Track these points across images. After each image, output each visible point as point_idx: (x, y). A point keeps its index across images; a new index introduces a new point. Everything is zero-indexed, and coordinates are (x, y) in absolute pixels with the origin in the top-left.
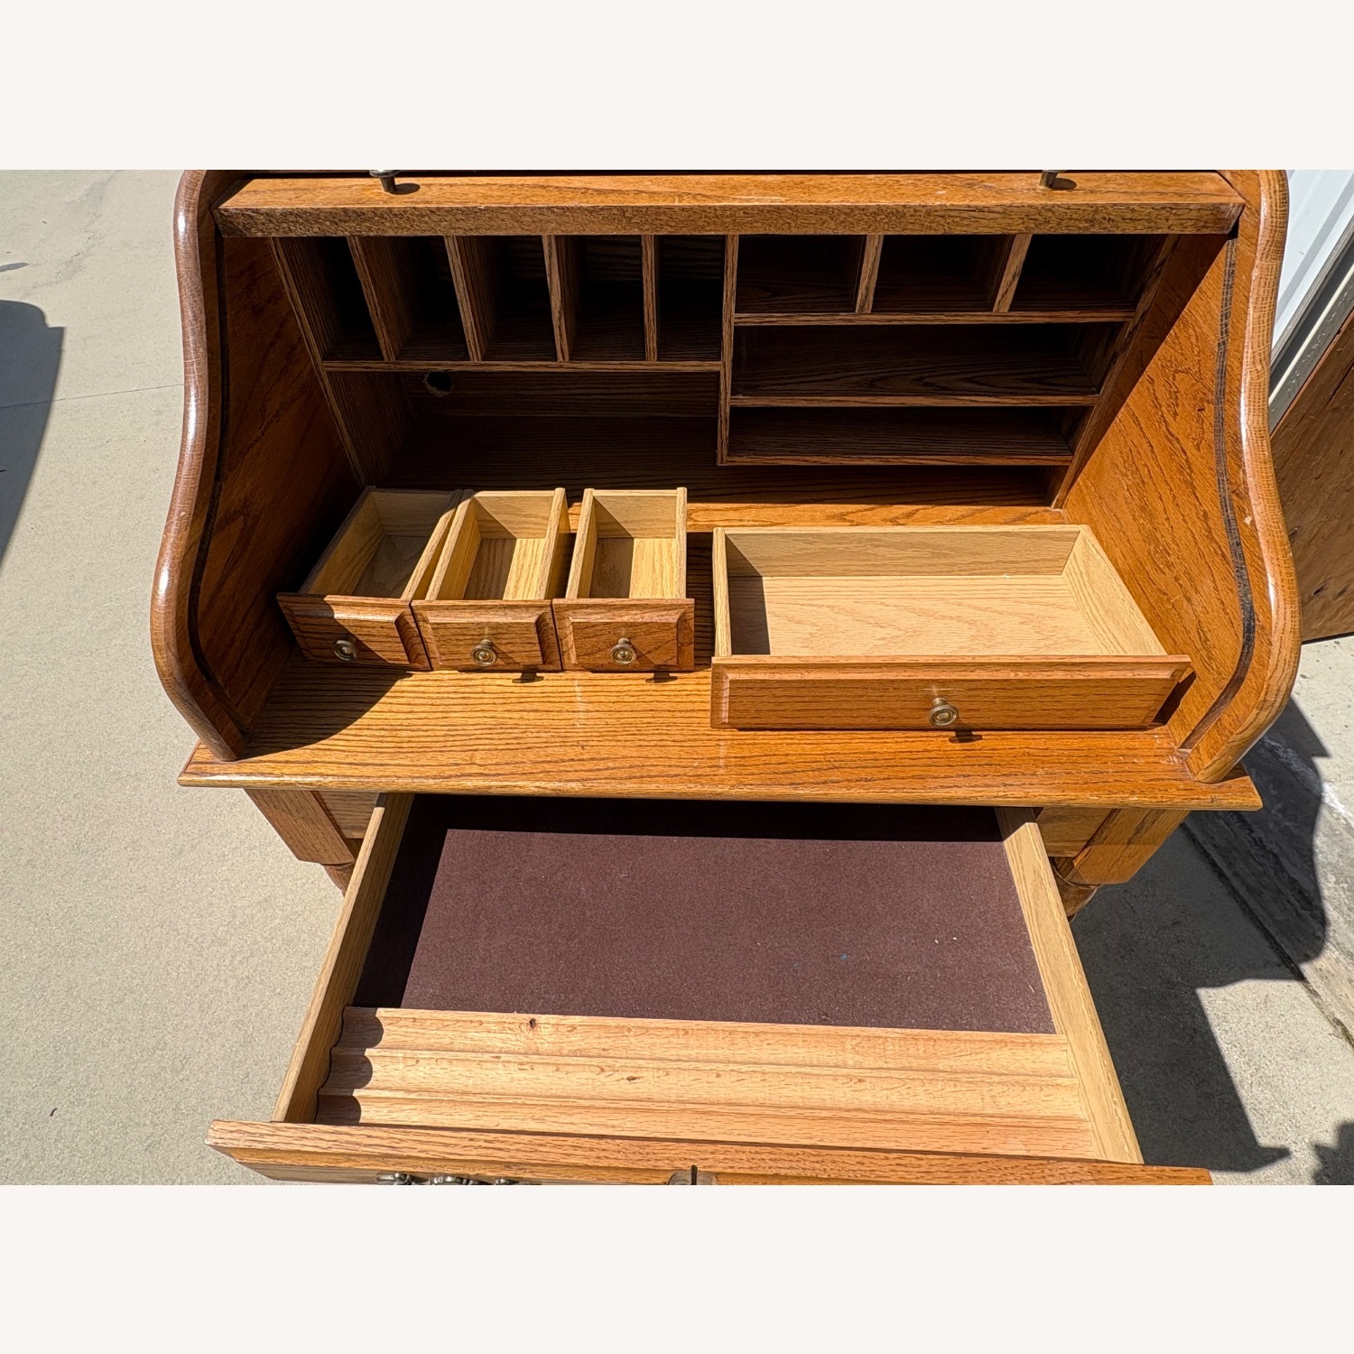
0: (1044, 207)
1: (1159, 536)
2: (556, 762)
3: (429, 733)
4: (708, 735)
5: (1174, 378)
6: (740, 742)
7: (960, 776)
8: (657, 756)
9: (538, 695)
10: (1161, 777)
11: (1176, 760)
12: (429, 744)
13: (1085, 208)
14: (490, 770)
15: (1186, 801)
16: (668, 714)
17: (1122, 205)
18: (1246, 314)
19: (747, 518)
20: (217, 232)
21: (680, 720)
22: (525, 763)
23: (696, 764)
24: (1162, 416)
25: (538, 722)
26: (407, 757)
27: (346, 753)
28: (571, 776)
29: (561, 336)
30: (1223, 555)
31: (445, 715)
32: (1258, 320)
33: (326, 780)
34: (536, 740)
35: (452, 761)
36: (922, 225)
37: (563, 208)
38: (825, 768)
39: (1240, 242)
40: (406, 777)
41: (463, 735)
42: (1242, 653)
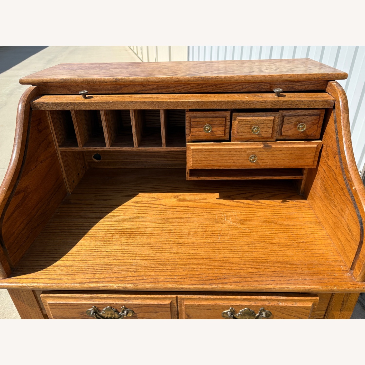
0: (277, 101)
1: (331, 197)
2: (125, 277)
3: (80, 268)
4: (180, 267)
5: (326, 149)
6: (192, 269)
7: (271, 280)
8: (161, 275)
9: (120, 254)
10: (344, 280)
11: (349, 274)
12: (79, 272)
13: (289, 101)
14: (100, 280)
15: (354, 289)
16: (166, 260)
17: (299, 100)
18: (341, 128)
19: (197, 197)
20: (31, 108)
21: (170, 262)
22: (113, 278)
23: (176, 277)
24: (325, 161)
25: (119, 264)
26: (70, 276)
27: (48, 275)
28: (130, 282)
29: (135, 139)
30: (349, 200)
31: (86, 261)
32: (345, 130)
33: (39, 285)
34: (118, 270)
35: (87, 277)
36: (242, 106)
37: (135, 102)
38: (222, 278)
39: (336, 110)
40: (69, 283)
41: (92, 268)
42: (361, 232)
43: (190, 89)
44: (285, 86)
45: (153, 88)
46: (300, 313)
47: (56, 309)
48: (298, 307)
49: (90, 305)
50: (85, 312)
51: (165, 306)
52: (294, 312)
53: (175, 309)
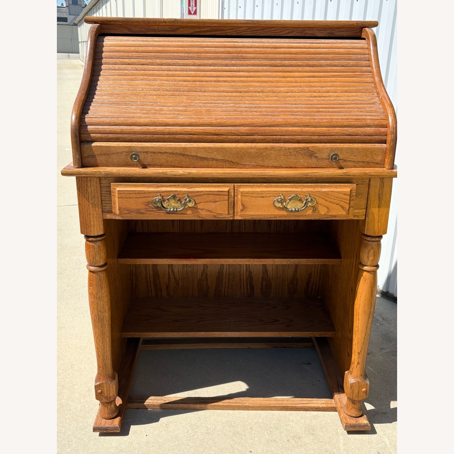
43: (241, 32)
44: (325, 31)
45: (208, 30)
46: (341, 200)
47: (124, 198)
48: (338, 192)
49: (156, 193)
50: (150, 202)
51: (224, 194)
52: (335, 198)
53: (231, 199)
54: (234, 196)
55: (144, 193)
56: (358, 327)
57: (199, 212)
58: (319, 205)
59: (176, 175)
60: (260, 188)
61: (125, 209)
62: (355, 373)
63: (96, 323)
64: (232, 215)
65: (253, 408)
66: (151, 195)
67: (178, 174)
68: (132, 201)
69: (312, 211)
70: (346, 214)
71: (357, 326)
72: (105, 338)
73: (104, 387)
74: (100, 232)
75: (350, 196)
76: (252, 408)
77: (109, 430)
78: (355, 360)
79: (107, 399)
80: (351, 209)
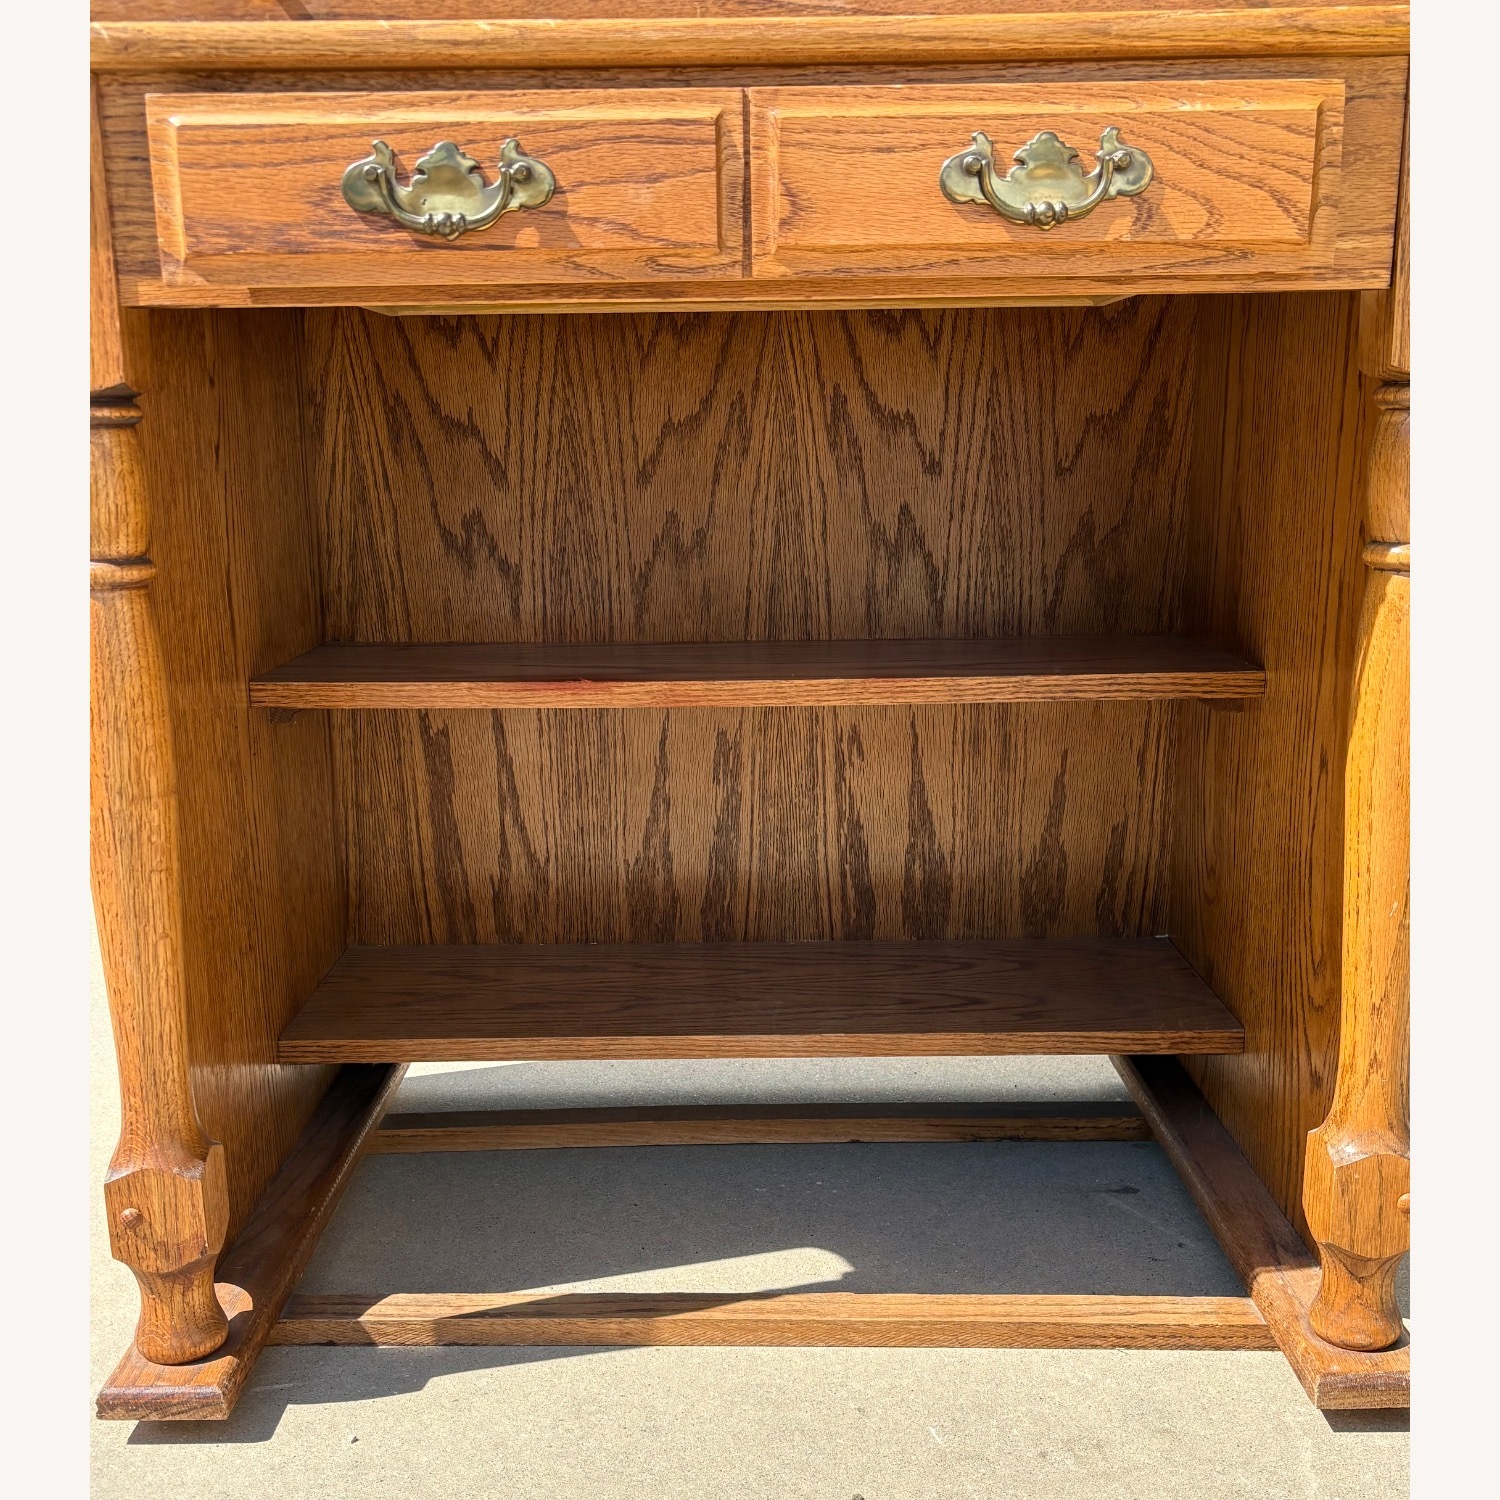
46: (1270, 157)
47: (206, 168)
48: (1259, 118)
49: (362, 135)
50: (334, 187)
51: (695, 135)
52: (1244, 150)
53: (733, 168)
54: (747, 153)
55: (307, 139)
56: (1368, 869)
57: (573, 238)
58: (1168, 190)
59: (456, 43)
60: (871, 104)
61: (219, 226)
62: (1360, 1115)
63: (105, 854)
64: (739, 256)
65: (872, 1333)
66: (338, 146)
67: (468, 39)
68: (248, 180)
69: (1134, 224)
70: (1297, 237)
71: (1363, 870)
72: (152, 937)
73: (150, 1190)
74: (108, 372)
75: (1318, 137)
76: (864, 1332)
77: (174, 1410)
78: (1359, 1049)
79: (167, 1256)
80: (1323, 211)
